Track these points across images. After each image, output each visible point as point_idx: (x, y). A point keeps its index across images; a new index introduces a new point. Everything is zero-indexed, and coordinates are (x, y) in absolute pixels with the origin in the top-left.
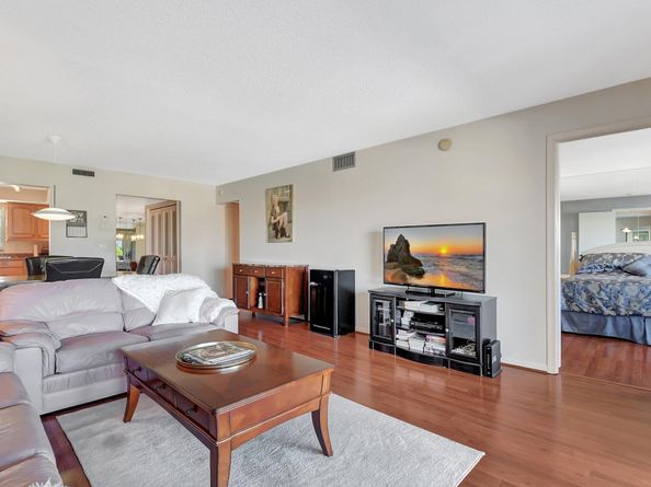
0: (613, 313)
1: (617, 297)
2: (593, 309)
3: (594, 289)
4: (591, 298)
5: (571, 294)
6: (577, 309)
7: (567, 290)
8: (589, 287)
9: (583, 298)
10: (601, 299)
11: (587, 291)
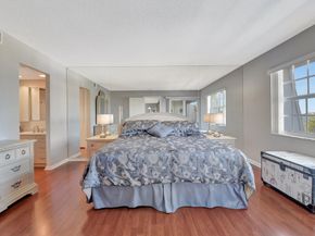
0: (139, 184)
1: (141, 167)
2: (122, 182)
3: (122, 159)
4: (120, 170)
5: (103, 168)
6: (108, 183)
7: (99, 163)
8: (120, 158)
9: (113, 170)
10: (129, 170)
11: (117, 163)
